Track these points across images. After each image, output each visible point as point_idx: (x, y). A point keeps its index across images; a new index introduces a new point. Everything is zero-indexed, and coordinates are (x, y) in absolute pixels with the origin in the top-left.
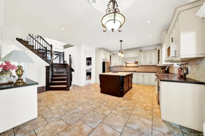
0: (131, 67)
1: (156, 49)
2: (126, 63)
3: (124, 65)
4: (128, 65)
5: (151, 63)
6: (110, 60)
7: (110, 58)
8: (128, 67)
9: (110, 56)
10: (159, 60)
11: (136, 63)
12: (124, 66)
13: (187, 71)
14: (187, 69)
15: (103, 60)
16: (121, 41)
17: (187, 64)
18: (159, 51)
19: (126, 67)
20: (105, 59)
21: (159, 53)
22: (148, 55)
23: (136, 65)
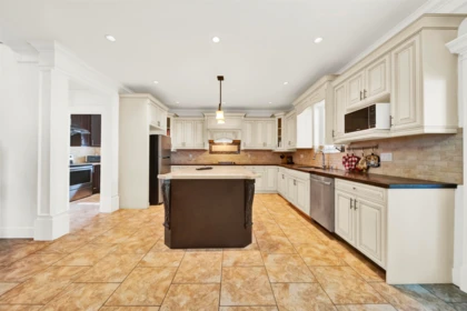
0: (222, 153)
1: (273, 116)
2: (211, 142)
3: (207, 147)
4: (215, 148)
5: (265, 144)
6: (168, 130)
7: (168, 125)
8: (216, 153)
9: (168, 120)
10: (280, 139)
11: (237, 143)
12: (204, 151)
13: (379, 160)
14: (379, 158)
15: (152, 128)
16: (221, 78)
17: (377, 147)
18: (280, 120)
19: (211, 152)
20: (155, 125)
21: (280, 126)
22: (260, 126)
23: (235, 148)
